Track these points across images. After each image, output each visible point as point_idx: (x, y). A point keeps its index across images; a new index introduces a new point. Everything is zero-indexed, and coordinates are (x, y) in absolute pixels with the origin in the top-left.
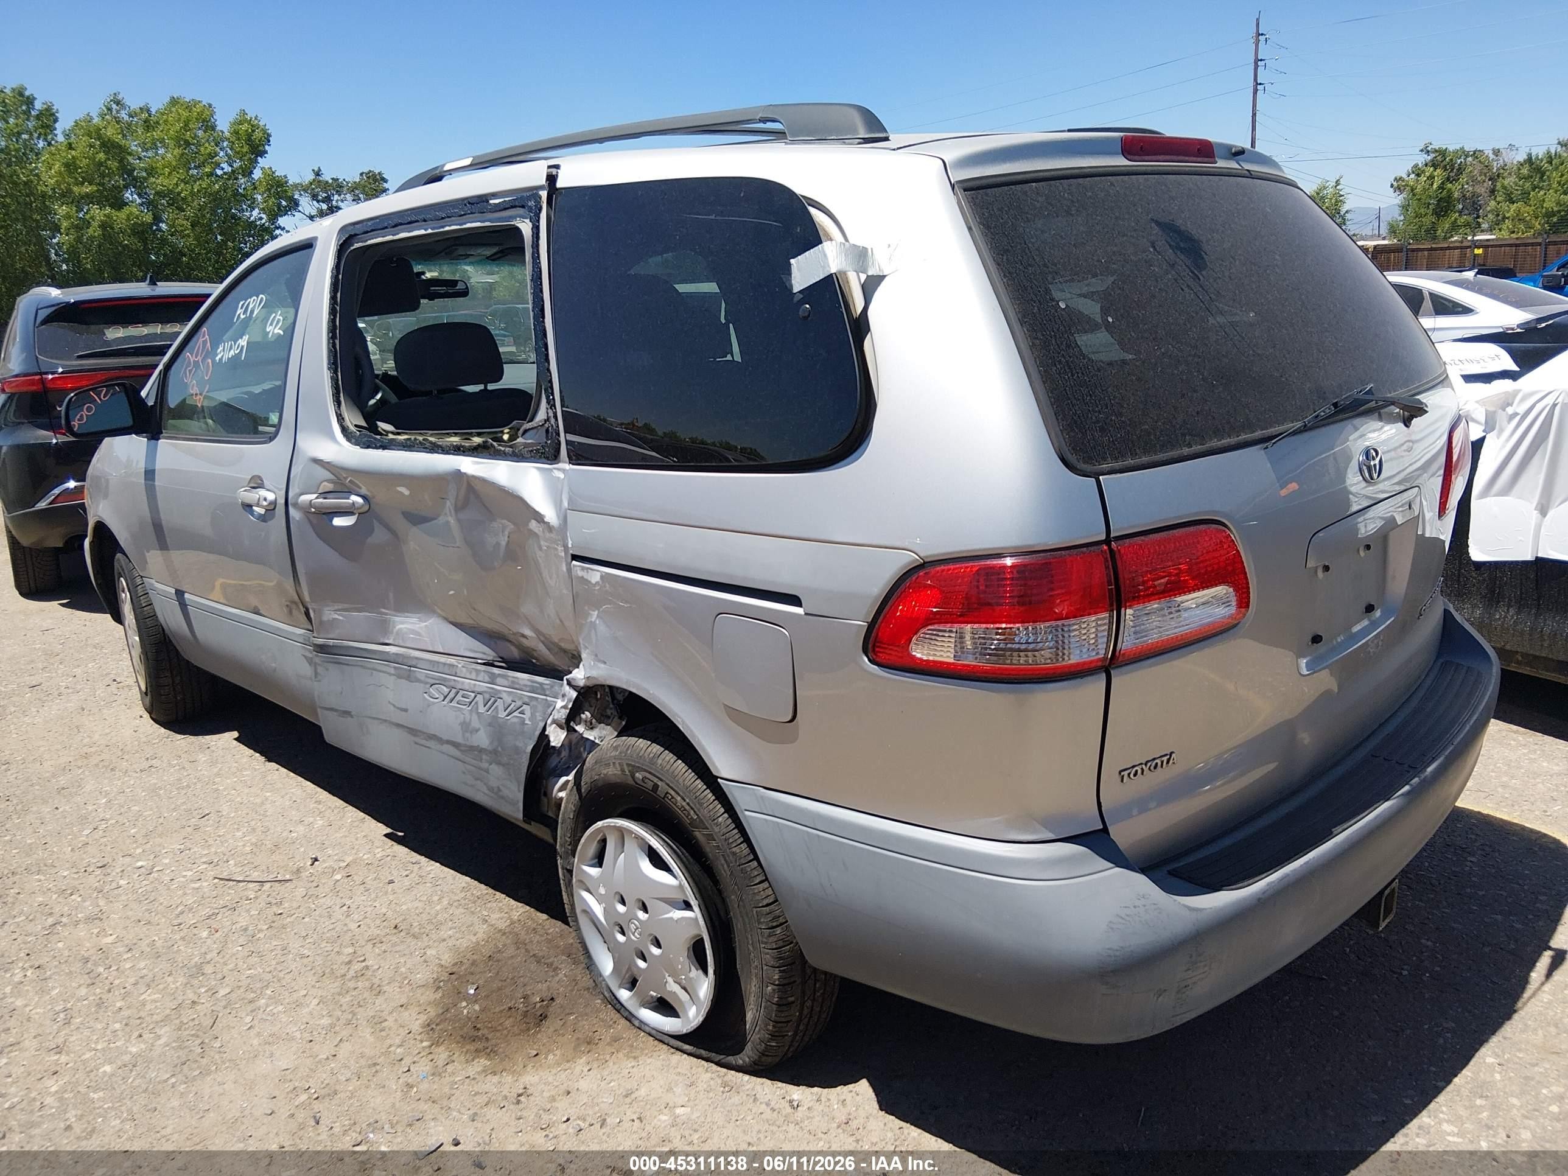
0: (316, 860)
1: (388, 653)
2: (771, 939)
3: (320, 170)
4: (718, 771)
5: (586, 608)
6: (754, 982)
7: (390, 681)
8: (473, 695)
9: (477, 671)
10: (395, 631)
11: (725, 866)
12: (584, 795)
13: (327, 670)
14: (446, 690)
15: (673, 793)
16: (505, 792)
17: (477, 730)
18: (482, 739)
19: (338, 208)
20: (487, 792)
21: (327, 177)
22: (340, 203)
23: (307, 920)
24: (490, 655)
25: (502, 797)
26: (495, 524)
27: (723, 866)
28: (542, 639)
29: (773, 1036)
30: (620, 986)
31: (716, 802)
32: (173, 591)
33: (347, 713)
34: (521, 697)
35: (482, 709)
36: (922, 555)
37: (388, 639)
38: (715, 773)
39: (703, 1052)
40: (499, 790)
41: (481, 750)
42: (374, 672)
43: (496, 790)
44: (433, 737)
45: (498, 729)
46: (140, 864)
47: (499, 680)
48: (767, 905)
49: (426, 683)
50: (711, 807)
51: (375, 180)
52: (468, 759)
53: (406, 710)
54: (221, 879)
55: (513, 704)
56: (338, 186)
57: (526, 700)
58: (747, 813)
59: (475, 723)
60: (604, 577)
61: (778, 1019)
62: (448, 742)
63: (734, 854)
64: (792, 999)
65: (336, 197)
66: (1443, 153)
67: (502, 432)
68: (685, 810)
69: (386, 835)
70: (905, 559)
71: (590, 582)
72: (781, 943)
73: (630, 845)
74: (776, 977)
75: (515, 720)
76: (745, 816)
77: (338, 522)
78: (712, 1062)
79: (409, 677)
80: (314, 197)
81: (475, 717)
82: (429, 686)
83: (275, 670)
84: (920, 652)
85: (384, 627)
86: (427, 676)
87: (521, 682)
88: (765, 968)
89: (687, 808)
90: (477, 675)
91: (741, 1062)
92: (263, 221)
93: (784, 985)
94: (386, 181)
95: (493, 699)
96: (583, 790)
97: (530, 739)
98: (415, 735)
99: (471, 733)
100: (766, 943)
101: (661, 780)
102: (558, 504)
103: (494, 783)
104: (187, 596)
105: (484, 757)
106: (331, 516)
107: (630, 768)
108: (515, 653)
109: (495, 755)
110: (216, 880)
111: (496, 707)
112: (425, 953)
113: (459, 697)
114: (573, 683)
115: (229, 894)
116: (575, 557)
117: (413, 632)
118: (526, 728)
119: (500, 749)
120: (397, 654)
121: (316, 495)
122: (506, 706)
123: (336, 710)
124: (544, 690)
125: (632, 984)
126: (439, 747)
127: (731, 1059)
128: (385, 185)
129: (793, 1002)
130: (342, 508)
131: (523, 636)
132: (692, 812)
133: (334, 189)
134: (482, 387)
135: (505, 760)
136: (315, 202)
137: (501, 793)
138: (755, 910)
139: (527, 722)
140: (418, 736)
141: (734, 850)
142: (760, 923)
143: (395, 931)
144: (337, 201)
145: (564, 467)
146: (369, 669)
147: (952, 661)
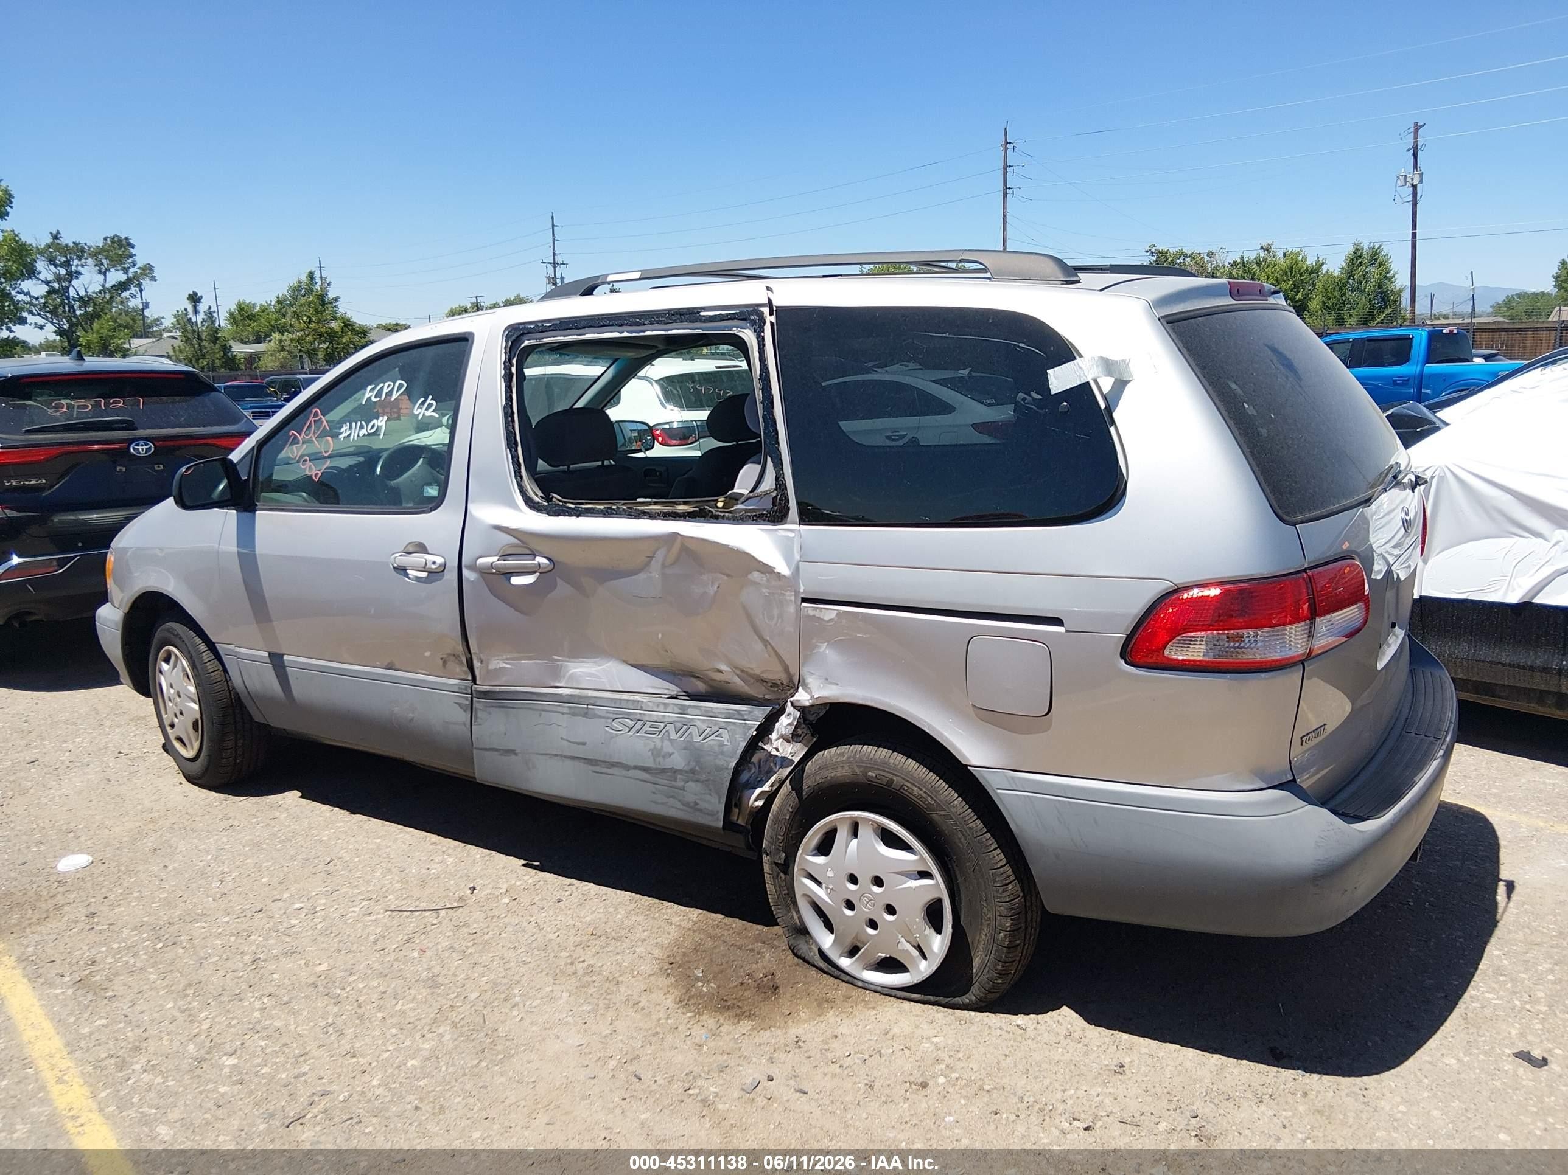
0: (474, 889)
1: (561, 695)
2: (1004, 894)
3: (59, 233)
4: (968, 760)
5: (814, 641)
6: (985, 930)
7: (564, 720)
8: (663, 725)
9: (665, 704)
10: (568, 675)
11: (963, 839)
12: (804, 797)
13: (490, 713)
14: (631, 723)
15: (909, 785)
16: (702, 805)
17: (673, 753)
18: (678, 761)
19: (78, 273)
20: (681, 807)
21: (67, 240)
22: (81, 270)
23: (504, 935)
24: (674, 690)
25: (700, 810)
26: (705, 577)
27: (960, 839)
28: (738, 672)
29: (1001, 974)
30: (841, 956)
31: (950, 789)
32: (266, 654)
33: (512, 752)
34: (716, 723)
35: (673, 736)
36: (1176, 582)
37: (559, 682)
38: (964, 763)
39: (932, 998)
40: (696, 804)
41: (675, 771)
42: (543, 713)
43: (692, 804)
44: (618, 765)
45: (694, 752)
46: (298, 906)
47: (689, 711)
48: (1002, 867)
49: (608, 718)
50: (946, 793)
51: (121, 245)
52: (660, 781)
53: (584, 744)
54: (393, 911)
55: (709, 729)
56: (79, 251)
57: (724, 725)
58: (999, 791)
59: (668, 747)
60: (839, 614)
61: (1007, 960)
62: (636, 768)
63: (971, 828)
64: (1018, 942)
65: (76, 262)
66: (1164, 254)
67: (717, 501)
68: (922, 797)
69: (524, 865)
70: (1162, 587)
71: (822, 620)
72: (1012, 897)
73: (864, 831)
74: (1008, 924)
75: (712, 743)
76: (997, 794)
77: (516, 581)
78: (938, 1005)
79: (586, 714)
80: (53, 263)
81: (667, 743)
82: (610, 721)
83: (412, 720)
84: (1176, 653)
85: (556, 671)
86: (608, 712)
87: (715, 711)
88: (999, 918)
89: (924, 795)
90: (665, 708)
91: (967, 1001)
93: (1013, 931)
94: (132, 246)
95: (685, 727)
96: (804, 793)
97: (732, 757)
98: (592, 765)
99: (664, 757)
100: (1000, 898)
101: (896, 775)
102: (788, 559)
103: (690, 798)
104: (286, 657)
105: (679, 776)
106: (509, 575)
107: (862, 769)
108: (701, 687)
109: (692, 774)
110: (388, 913)
111: (691, 733)
112: (635, 951)
113: (647, 728)
114: (795, 705)
115: (411, 922)
116: (804, 600)
117: (591, 675)
118: (725, 749)
119: (697, 768)
120: (571, 695)
121: (497, 558)
122: (701, 732)
123: (497, 750)
124: (742, 715)
125: (853, 952)
126: (624, 772)
127: (958, 1000)
128: (132, 251)
129: (1018, 945)
130: (527, 568)
131: (719, 671)
132: (929, 799)
133: (74, 253)
134: (600, 463)
135: (704, 777)
136: (52, 266)
137: (698, 807)
138: (991, 872)
139: (726, 743)
140: (598, 765)
141: (970, 825)
142: (995, 881)
143: (593, 937)
144: (77, 266)
145: (792, 528)
146: (537, 710)
147: (1201, 658)
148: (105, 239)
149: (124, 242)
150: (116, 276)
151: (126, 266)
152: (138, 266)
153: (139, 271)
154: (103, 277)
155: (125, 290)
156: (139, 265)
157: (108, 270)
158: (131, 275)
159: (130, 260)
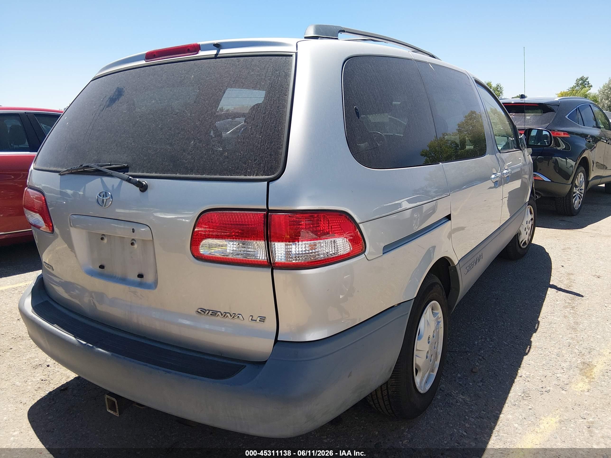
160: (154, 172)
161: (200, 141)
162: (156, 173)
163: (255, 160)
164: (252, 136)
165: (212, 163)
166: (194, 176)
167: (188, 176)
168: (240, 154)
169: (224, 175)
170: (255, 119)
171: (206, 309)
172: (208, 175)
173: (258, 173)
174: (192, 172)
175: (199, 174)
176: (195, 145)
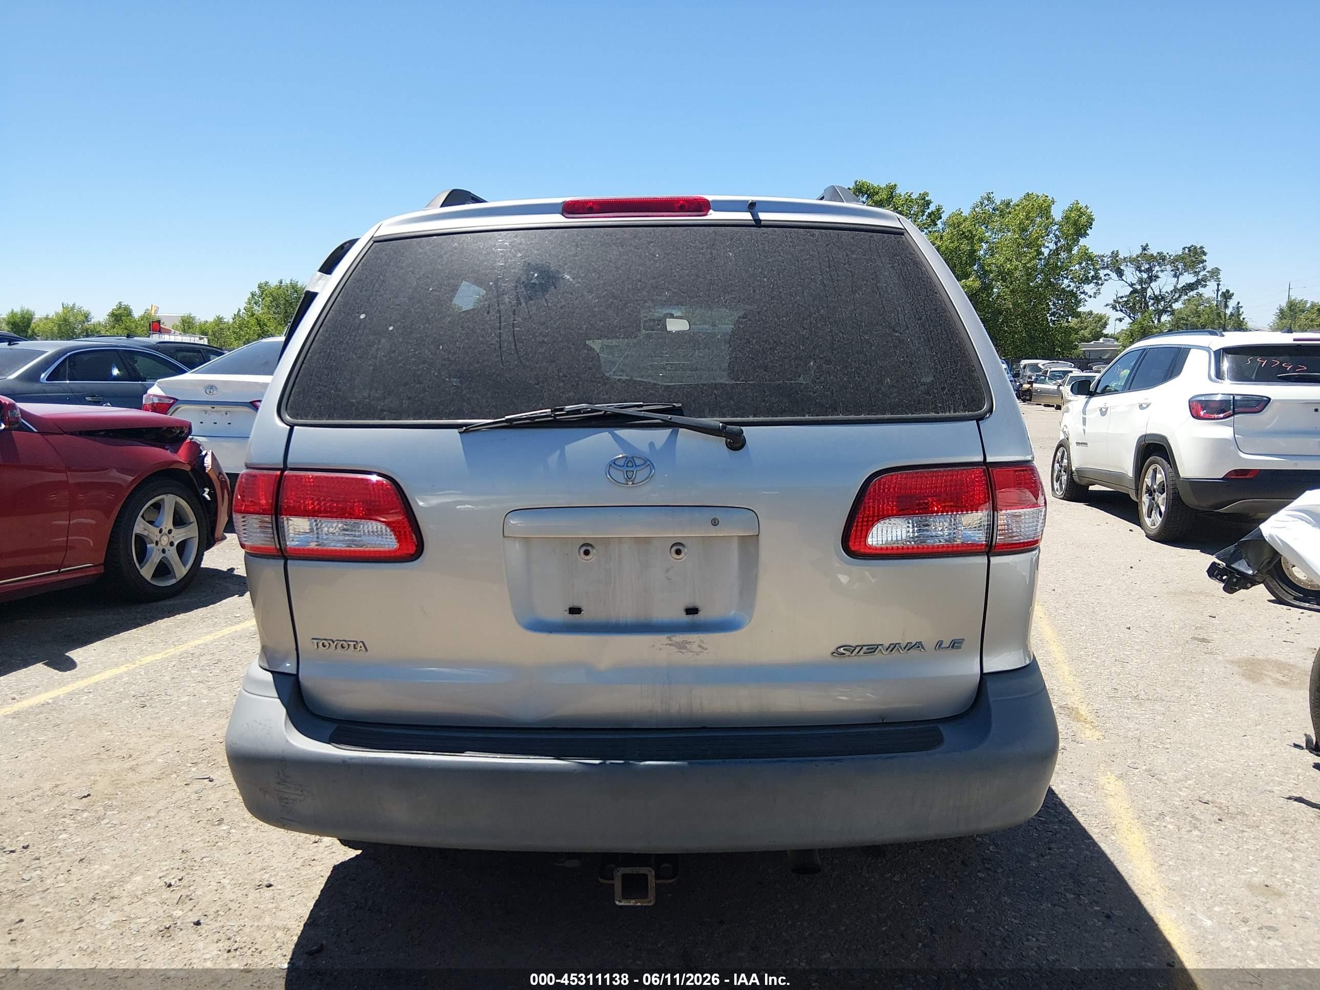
3: (1147, 245)
19: (1157, 277)
21: (1153, 251)
22: (1160, 274)
51: (1196, 253)
56: (1161, 259)
65: (1157, 268)
80: (1139, 269)
92: (1071, 288)
94: (1205, 254)
128: (1204, 257)
133: (1157, 261)
136: (1137, 272)
144: (1157, 272)
148: (1184, 249)
149: (1199, 251)
150: (1188, 278)
151: (1197, 270)
152: (1207, 270)
153: (1208, 275)
154: (1176, 279)
155: (1192, 290)
156: (1209, 269)
157: (1181, 274)
158: (1200, 278)
159: (1201, 265)
160: (751, 414)
161: (828, 362)
162: (755, 416)
163: (943, 389)
164: (919, 352)
165: (868, 395)
166: (841, 417)
167: (830, 417)
168: (914, 381)
169: (899, 413)
170: (909, 326)
171: (854, 644)
172: (868, 414)
173: (956, 408)
174: (837, 411)
175: (851, 414)
176: (819, 367)
